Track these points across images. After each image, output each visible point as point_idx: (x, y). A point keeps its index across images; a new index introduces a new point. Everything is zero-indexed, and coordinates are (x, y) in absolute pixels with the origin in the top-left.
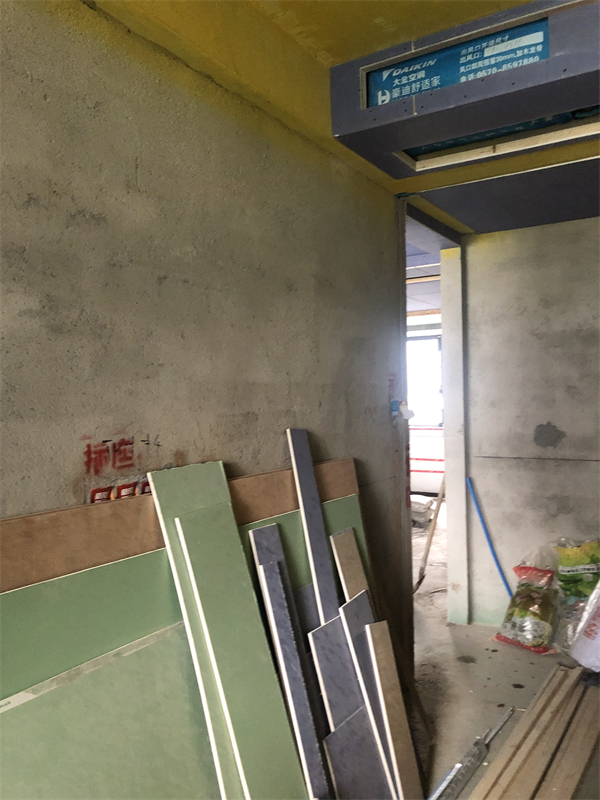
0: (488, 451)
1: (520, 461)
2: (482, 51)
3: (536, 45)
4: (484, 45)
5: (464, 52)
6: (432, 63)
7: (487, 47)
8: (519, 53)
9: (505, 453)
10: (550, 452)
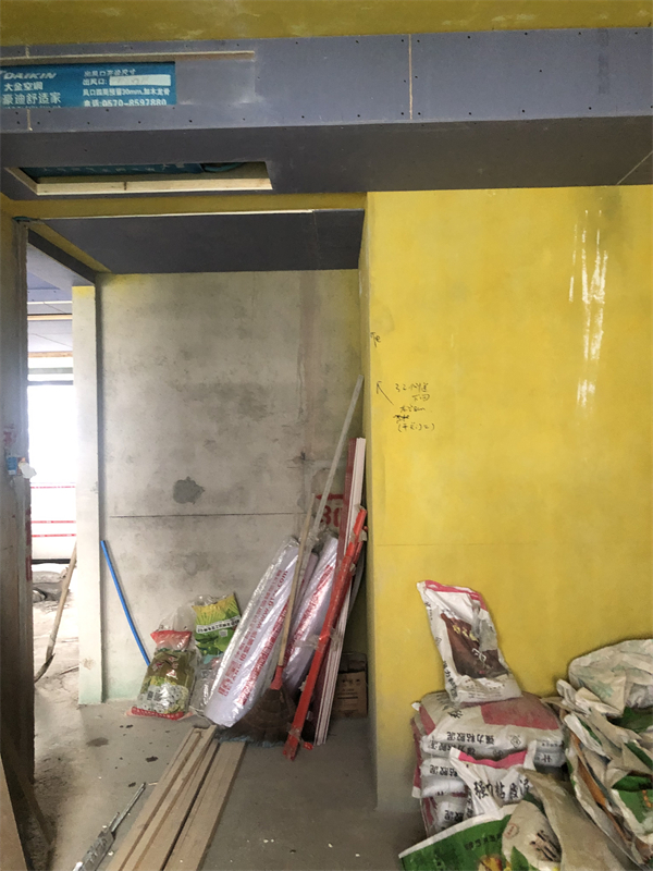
0: (125, 509)
1: (159, 519)
2: (107, 78)
3: (163, 87)
4: (110, 72)
5: (87, 74)
6: (51, 76)
7: (113, 75)
8: (147, 92)
9: (143, 512)
10: (189, 508)
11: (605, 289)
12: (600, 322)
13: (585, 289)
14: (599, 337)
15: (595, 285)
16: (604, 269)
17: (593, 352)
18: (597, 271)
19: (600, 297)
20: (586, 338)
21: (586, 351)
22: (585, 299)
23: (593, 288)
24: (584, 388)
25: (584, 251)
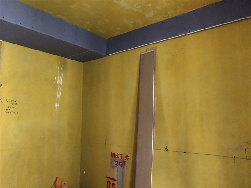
11: (62, 81)
12: (61, 89)
13: (58, 81)
14: (60, 93)
15: (60, 80)
16: (62, 77)
17: (59, 96)
18: (61, 77)
19: (61, 83)
20: (58, 93)
21: (57, 96)
22: (58, 83)
23: (60, 81)
24: (56, 105)
25: (58, 71)
